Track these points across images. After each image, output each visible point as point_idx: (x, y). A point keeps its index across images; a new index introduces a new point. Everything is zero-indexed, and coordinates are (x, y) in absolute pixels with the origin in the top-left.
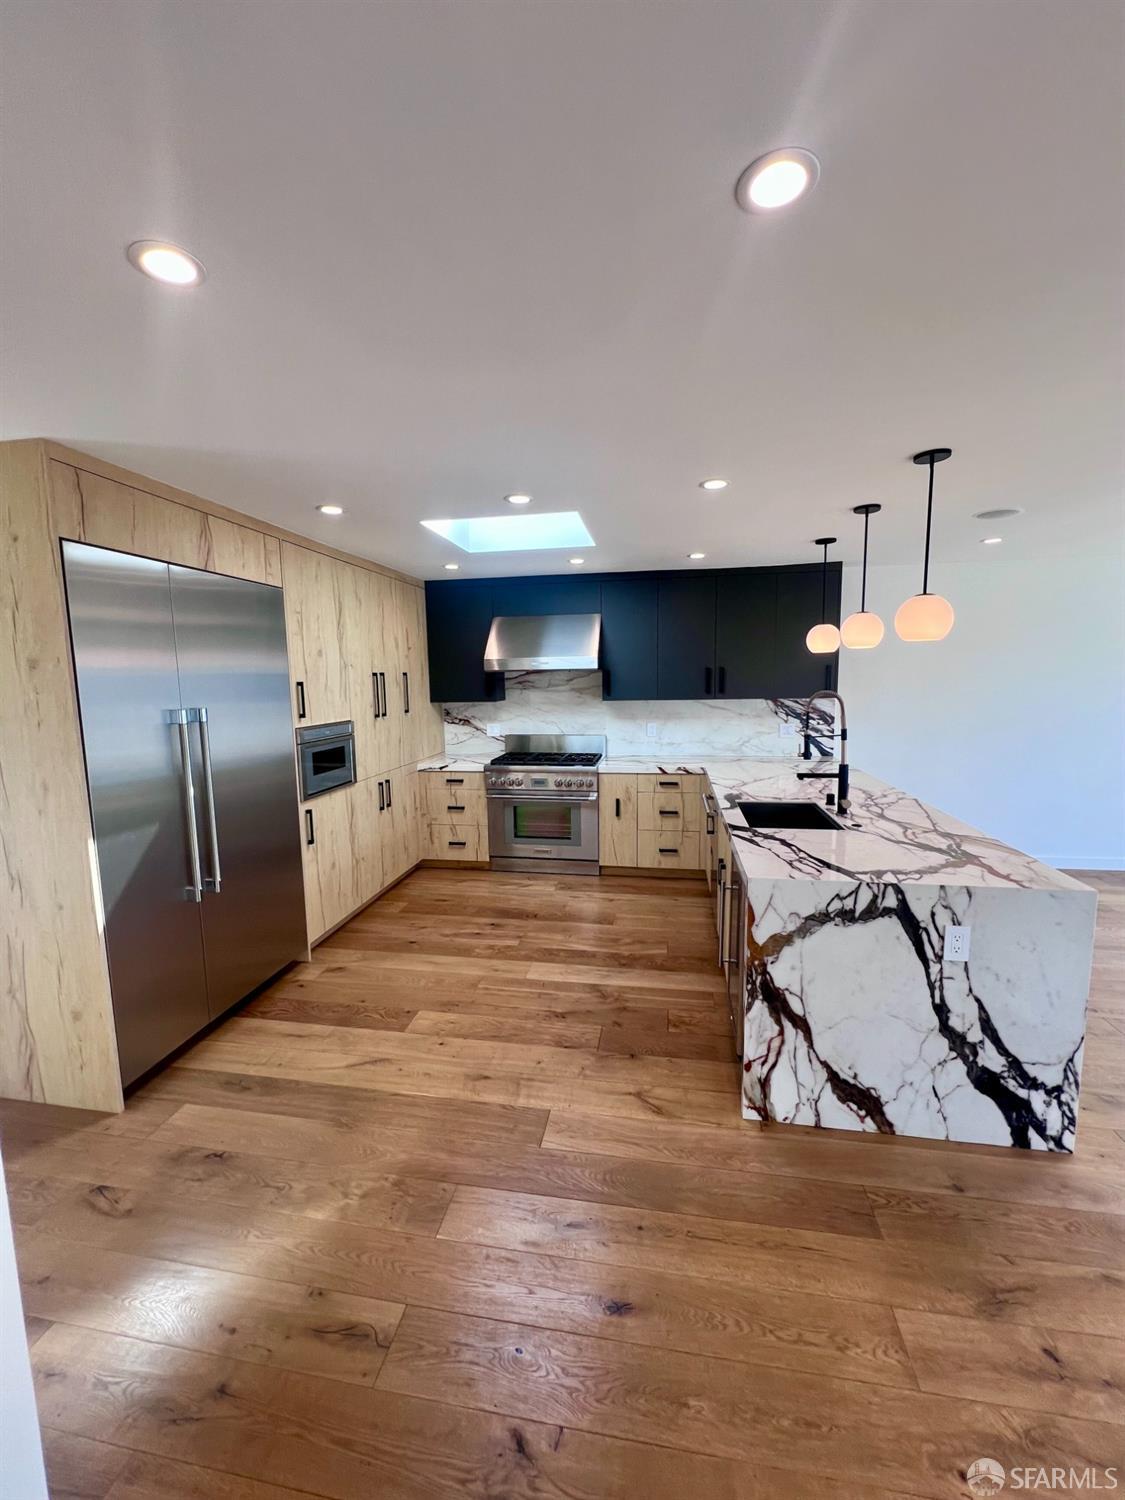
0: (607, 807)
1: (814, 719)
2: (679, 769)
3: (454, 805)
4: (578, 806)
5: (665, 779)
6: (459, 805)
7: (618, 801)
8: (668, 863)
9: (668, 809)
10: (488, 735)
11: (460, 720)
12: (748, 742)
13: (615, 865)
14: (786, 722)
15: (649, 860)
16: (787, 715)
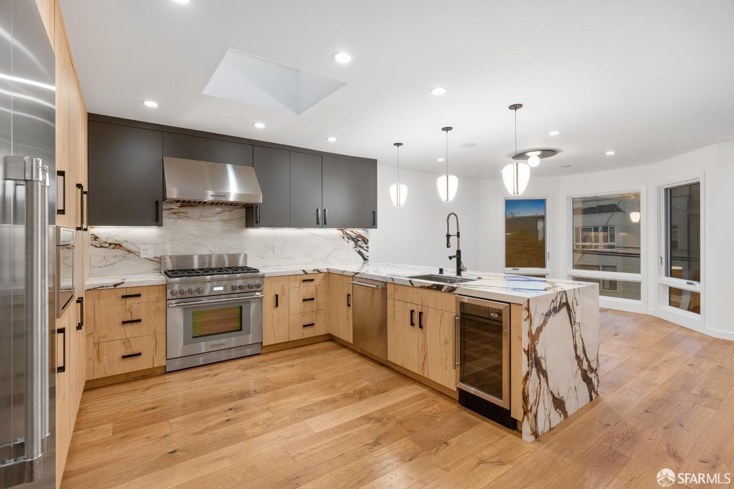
0: (269, 301)
1: (360, 241)
2: (314, 270)
3: (130, 319)
4: (248, 302)
5: (306, 277)
6: (134, 318)
7: (277, 296)
8: (309, 333)
9: (307, 298)
10: (142, 256)
11: (110, 244)
12: (330, 255)
13: (274, 343)
14: (348, 242)
15: (298, 334)
16: (349, 239)
